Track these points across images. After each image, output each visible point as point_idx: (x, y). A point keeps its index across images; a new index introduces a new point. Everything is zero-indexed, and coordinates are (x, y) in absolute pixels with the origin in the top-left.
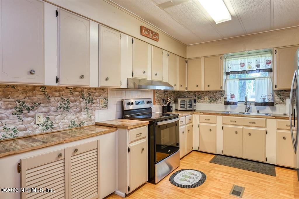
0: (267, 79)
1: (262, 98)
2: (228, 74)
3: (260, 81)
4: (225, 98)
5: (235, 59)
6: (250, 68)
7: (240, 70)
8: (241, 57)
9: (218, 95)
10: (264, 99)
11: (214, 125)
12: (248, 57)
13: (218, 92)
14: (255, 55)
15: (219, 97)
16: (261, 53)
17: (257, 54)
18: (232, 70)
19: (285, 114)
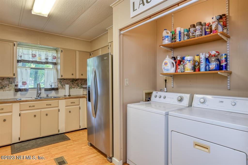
0: (54, 70)
1: (51, 84)
2: (18, 61)
3: (49, 71)
4: (16, 86)
5: (27, 49)
6: (40, 59)
7: (31, 60)
8: (33, 48)
9: (6, 83)
10: (51, 86)
11: (10, 114)
12: (38, 50)
13: (5, 79)
14: (45, 50)
15: (6, 84)
16: (50, 49)
17: (46, 49)
18: (23, 58)
19: (65, 96)
